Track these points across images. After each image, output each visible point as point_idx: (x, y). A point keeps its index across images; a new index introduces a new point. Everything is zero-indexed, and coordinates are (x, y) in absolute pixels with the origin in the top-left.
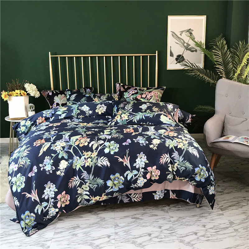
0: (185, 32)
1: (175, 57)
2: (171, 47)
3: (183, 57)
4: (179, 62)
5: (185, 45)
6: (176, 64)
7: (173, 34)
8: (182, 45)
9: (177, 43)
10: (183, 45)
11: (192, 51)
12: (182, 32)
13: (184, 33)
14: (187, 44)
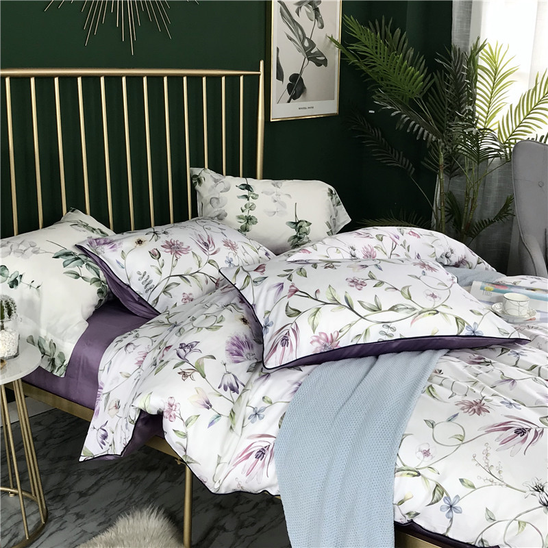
0: (306, 6)
1: (287, 81)
2: (278, 49)
3: (301, 80)
4: (294, 97)
5: (306, 44)
6: (289, 102)
7: (283, 8)
8: (300, 45)
9: (291, 39)
10: (302, 43)
11: (319, 64)
12: (300, 4)
13: (304, 8)
14: (310, 41)
